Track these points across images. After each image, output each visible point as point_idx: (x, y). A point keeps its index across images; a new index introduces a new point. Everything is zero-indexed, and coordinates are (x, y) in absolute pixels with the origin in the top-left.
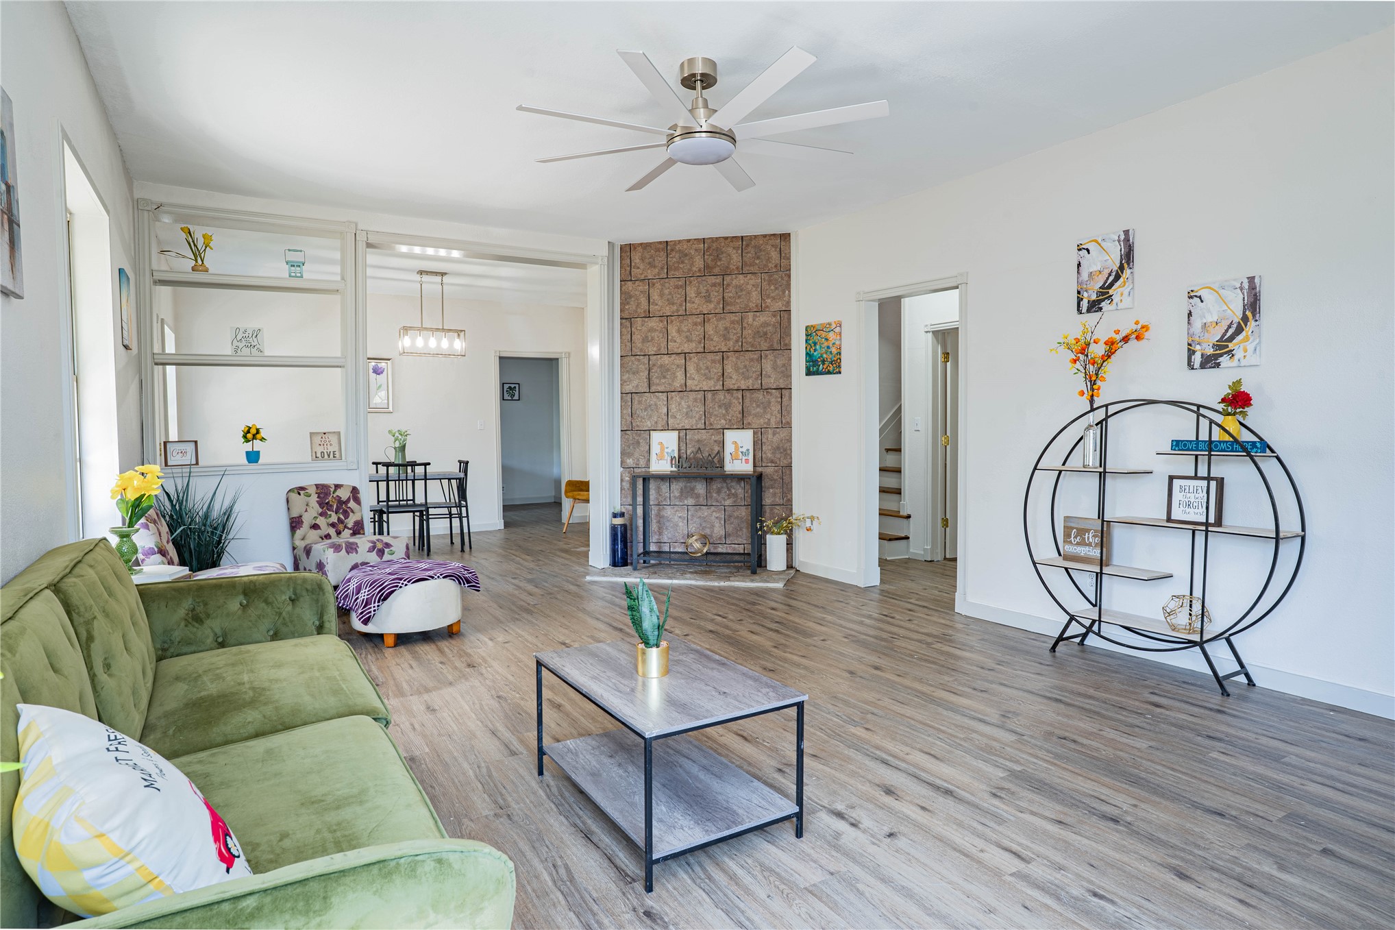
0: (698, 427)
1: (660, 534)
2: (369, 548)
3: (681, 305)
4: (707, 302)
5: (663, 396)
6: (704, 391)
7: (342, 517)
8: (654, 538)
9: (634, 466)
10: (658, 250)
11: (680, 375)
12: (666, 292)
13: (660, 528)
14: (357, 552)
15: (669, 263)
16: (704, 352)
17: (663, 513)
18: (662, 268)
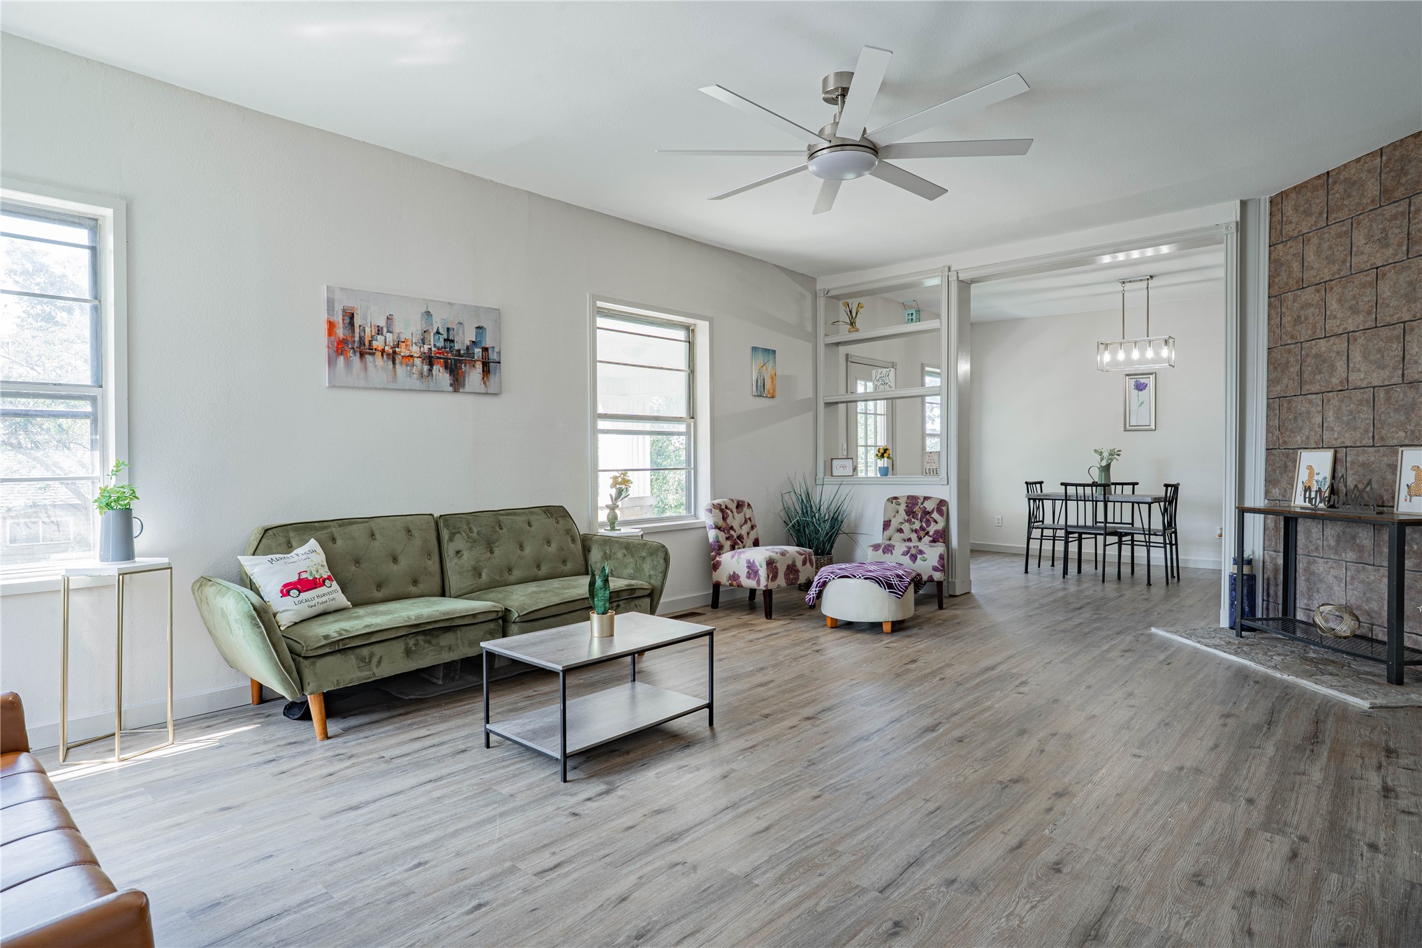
0: (1364, 443)
1: (1310, 598)
2: (904, 552)
3: (1344, 262)
4: (1382, 247)
5: (1317, 399)
6: (1374, 387)
7: (924, 525)
8: (1301, 603)
9: (1281, 498)
10: (1315, 189)
11: (1340, 365)
12: (1325, 245)
13: (1309, 589)
14: (892, 554)
15: (1330, 203)
16: (1376, 327)
17: (1313, 568)
18: (1320, 214)
